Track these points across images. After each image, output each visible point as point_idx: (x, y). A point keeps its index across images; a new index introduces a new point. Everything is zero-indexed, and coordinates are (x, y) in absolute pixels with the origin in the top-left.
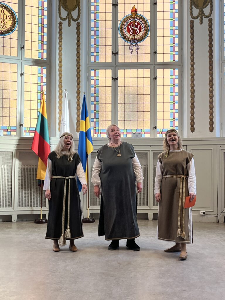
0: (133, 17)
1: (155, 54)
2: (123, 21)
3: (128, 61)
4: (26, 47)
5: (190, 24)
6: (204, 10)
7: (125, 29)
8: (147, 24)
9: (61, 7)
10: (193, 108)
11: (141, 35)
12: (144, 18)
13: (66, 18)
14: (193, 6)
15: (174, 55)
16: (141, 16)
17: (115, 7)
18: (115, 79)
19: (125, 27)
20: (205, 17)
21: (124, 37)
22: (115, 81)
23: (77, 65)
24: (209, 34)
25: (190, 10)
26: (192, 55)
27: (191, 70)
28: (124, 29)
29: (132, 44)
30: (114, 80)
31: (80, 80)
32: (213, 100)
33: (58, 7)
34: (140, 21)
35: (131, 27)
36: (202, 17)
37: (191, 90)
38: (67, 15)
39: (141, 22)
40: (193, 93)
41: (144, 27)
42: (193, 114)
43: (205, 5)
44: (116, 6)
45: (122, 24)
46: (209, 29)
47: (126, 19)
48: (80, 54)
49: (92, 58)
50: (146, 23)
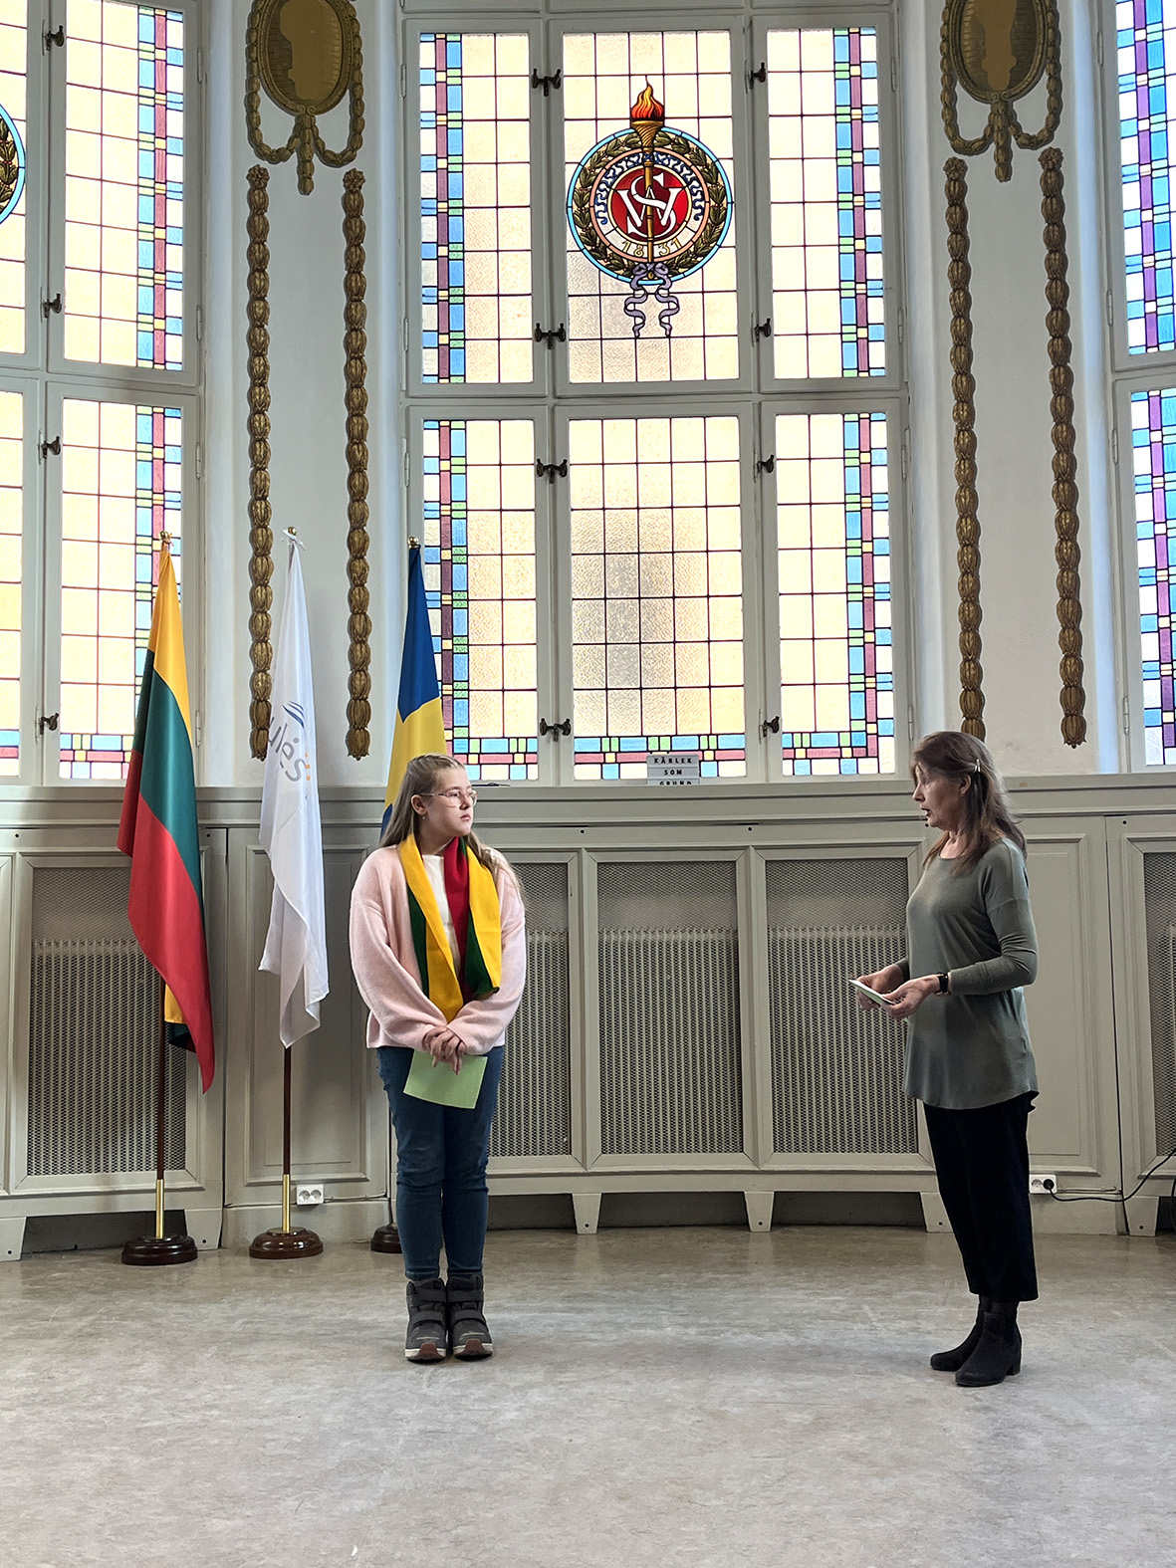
0: (642, 147)
1: (761, 335)
2: (588, 165)
3: (619, 374)
4: (69, 304)
5: (943, 178)
6: (1017, 105)
7: (602, 208)
8: (717, 184)
9: (262, 93)
10: (971, 622)
11: (685, 237)
12: (698, 148)
13: (289, 149)
14: (959, 89)
15: (863, 345)
16: (686, 140)
17: (546, 94)
18: (552, 471)
19: (601, 193)
20: (1022, 146)
21: (596, 248)
22: (552, 481)
23: (349, 399)
24: (1047, 233)
25: (946, 106)
26: (963, 340)
27: (957, 418)
28: (597, 208)
29: (641, 287)
30: (545, 475)
31: (365, 477)
32: (1077, 579)
33: (243, 93)
34: (678, 168)
35: (630, 196)
36: (1008, 142)
37: (959, 526)
38: (290, 133)
39: (686, 171)
40: (970, 538)
41: (703, 199)
42: (971, 650)
43: (1019, 83)
44: (552, 89)
45: (587, 177)
46: (1044, 205)
47: (606, 153)
48: (364, 341)
49: (430, 362)
50: (712, 173)
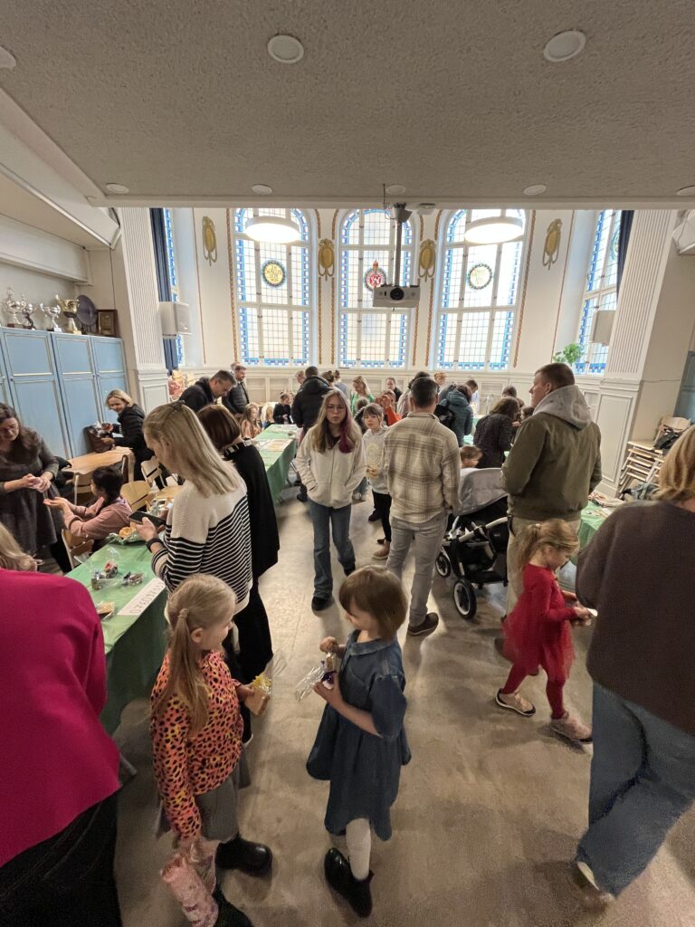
0: (375, 270)
2: (367, 273)
4: (293, 296)
6: (429, 270)
9: (320, 265)
12: (383, 271)
13: (324, 274)
14: (421, 267)
16: (381, 269)
17: (361, 261)
18: (359, 321)
19: (368, 278)
20: (429, 277)
24: (431, 291)
25: (419, 269)
28: (368, 280)
31: (334, 323)
33: (317, 264)
35: (372, 278)
38: (324, 271)
39: (381, 274)
41: (383, 279)
45: (366, 275)
46: (431, 287)
48: (334, 302)
49: (343, 305)
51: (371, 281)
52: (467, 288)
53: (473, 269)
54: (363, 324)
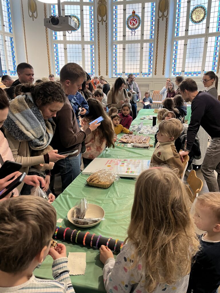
0: (133, 16)
1: (143, 35)
3: (130, 39)
4: (84, 36)
5: (157, 20)
6: (164, 13)
10: (156, 64)
11: (136, 25)
13: (101, 21)
15: (152, 36)
16: (137, 15)
19: (129, 21)
21: (129, 27)
25: (158, 13)
29: (132, 31)
30: (124, 49)
31: (107, 51)
33: (97, 16)
36: (163, 17)
39: (137, 18)
40: (157, 56)
41: (138, 21)
42: (156, 67)
43: (165, 10)
44: (125, 10)
45: (128, 19)
46: (166, 23)
48: (107, 39)
49: (114, 39)
50: (139, 18)
51: (131, 23)
52: (191, 23)
53: (194, 10)
54: (126, 50)
